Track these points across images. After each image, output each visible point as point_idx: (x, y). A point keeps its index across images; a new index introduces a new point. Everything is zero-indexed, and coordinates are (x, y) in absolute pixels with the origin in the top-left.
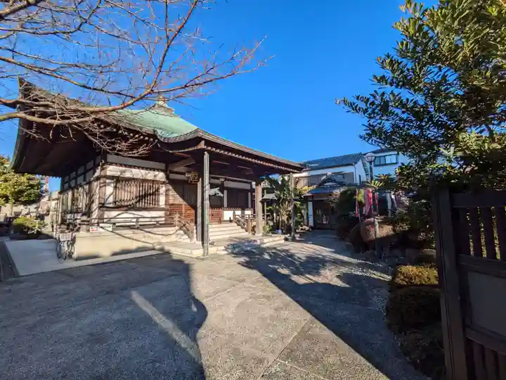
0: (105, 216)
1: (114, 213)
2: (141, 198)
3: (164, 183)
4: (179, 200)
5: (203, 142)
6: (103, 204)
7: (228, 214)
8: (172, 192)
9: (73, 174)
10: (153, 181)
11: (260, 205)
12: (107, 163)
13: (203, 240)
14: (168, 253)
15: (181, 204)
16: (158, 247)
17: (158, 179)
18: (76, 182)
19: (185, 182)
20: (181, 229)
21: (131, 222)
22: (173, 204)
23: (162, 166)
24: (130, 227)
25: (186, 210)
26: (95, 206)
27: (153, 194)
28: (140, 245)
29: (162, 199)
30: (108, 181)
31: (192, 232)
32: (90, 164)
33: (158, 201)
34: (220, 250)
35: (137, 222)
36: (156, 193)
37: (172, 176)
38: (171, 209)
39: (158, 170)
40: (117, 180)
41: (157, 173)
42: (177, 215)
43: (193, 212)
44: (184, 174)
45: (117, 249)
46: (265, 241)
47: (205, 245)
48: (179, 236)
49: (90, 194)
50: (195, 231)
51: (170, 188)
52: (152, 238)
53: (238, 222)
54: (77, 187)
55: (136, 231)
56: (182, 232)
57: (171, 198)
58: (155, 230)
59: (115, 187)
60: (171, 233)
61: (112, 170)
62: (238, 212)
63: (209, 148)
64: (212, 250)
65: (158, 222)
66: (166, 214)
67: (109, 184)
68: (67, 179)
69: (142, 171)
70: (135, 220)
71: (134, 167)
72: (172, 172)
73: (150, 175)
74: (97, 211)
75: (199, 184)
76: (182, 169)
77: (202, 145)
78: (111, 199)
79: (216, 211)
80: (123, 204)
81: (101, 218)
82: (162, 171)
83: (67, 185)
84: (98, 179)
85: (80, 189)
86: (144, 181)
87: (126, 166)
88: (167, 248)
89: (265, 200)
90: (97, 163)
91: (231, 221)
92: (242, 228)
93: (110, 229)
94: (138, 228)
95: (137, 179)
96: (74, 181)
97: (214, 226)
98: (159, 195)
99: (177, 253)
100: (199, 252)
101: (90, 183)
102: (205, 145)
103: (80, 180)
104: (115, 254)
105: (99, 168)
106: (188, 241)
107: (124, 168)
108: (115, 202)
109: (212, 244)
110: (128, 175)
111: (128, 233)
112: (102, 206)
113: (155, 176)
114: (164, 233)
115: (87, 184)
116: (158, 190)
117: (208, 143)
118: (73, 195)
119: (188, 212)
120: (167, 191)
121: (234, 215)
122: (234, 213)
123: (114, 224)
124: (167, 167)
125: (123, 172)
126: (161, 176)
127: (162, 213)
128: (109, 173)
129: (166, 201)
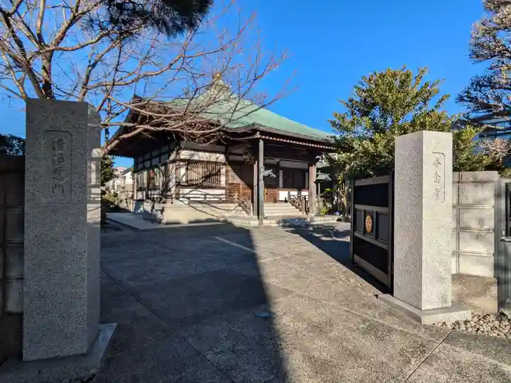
0: (181, 192)
1: (187, 191)
2: (207, 177)
3: (224, 164)
4: (237, 180)
5: (258, 133)
6: (179, 182)
7: (283, 194)
8: (232, 173)
9: (148, 156)
10: (216, 163)
11: (314, 185)
12: (180, 148)
13: (258, 215)
14: (231, 224)
15: (239, 184)
16: (222, 219)
17: (219, 160)
18: (151, 163)
19: (242, 163)
20: (240, 205)
21: (199, 198)
22: (232, 184)
23: (223, 148)
24: (200, 202)
25: (244, 189)
26: (172, 184)
27: (216, 174)
28: (209, 217)
29: (223, 179)
30: (181, 163)
31: (249, 209)
32: (165, 149)
33: (220, 181)
34: (274, 223)
35: (205, 198)
36: (219, 172)
37: (231, 158)
38: (231, 188)
39: (219, 153)
40: (189, 162)
41: (218, 155)
42: (237, 194)
43: (250, 191)
44: (242, 155)
45: (192, 219)
46: (315, 219)
47: (260, 217)
48: (239, 212)
49: (166, 174)
50: (252, 208)
51: (230, 168)
52: (217, 213)
53: (293, 203)
54: (152, 167)
55: (205, 205)
56: (240, 208)
57: (230, 178)
58: (219, 205)
59: (187, 169)
60: (232, 208)
61: (184, 154)
62: (294, 193)
63: (264, 137)
64: (265, 222)
65: (221, 199)
66: (226, 192)
67: (182, 166)
68: (140, 159)
69: (207, 154)
70: (203, 197)
71: (200, 151)
72: (231, 154)
73: (214, 157)
74: (174, 187)
75: (255, 166)
76: (240, 151)
77: (258, 135)
78: (184, 179)
79: (271, 191)
80: (192, 183)
81: (178, 194)
82: (222, 153)
83: (140, 166)
84: (174, 161)
85: (156, 170)
86: (209, 162)
87: (194, 150)
88: (229, 220)
89: (319, 180)
90: (172, 148)
91: (286, 201)
92: (297, 208)
93: (187, 203)
94: (206, 203)
95: (203, 161)
96: (149, 162)
97: (268, 205)
98: (220, 175)
99: (237, 223)
100: (255, 223)
101: (166, 165)
102: (260, 134)
103: (155, 161)
104: (191, 222)
105: (174, 152)
106: (246, 215)
107: (193, 152)
108: (187, 181)
109: (266, 218)
110: (196, 158)
111: (199, 206)
112: (178, 184)
113: (217, 158)
114: (226, 208)
115: (162, 165)
116: (219, 171)
117: (262, 133)
118: (149, 175)
119: (245, 191)
120: (227, 171)
121: (289, 195)
122: (289, 193)
123: (189, 198)
124: (226, 150)
125: (193, 155)
126: (222, 158)
127: (223, 192)
128: (182, 157)
129: (227, 181)
